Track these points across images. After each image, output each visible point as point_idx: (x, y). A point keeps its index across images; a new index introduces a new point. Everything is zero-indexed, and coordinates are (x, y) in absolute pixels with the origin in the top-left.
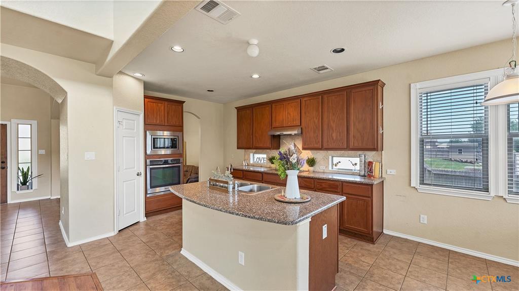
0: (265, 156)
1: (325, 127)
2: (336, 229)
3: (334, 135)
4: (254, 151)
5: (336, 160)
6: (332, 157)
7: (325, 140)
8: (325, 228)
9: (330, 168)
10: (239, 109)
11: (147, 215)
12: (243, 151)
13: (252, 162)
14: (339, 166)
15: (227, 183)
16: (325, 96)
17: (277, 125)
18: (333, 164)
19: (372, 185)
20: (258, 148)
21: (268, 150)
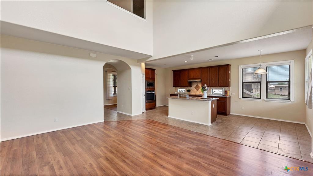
0: (185, 89)
1: (210, 79)
2: (216, 111)
3: (214, 82)
4: (180, 87)
5: (214, 90)
6: (212, 89)
7: (210, 83)
8: (214, 105)
9: (212, 93)
10: (174, 72)
11: (146, 110)
12: (175, 87)
13: (178, 92)
14: (215, 93)
15: (186, 95)
16: (210, 68)
17: (191, 78)
18: (213, 92)
19: (226, 97)
20: (182, 86)
21: (186, 87)
